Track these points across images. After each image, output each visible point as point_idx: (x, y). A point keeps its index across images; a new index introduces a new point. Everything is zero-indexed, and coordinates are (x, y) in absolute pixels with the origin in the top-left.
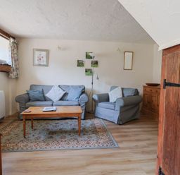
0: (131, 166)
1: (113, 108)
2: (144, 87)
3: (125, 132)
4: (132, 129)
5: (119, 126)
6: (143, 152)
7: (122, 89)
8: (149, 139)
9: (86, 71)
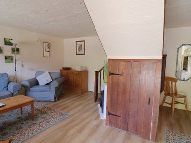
0: (87, 120)
1: (49, 90)
2: (61, 70)
3: (64, 105)
4: (66, 102)
5: (56, 103)
6: (85, 112)
7: (50, 73)
8: (81, 104)
9: (6, 58)
